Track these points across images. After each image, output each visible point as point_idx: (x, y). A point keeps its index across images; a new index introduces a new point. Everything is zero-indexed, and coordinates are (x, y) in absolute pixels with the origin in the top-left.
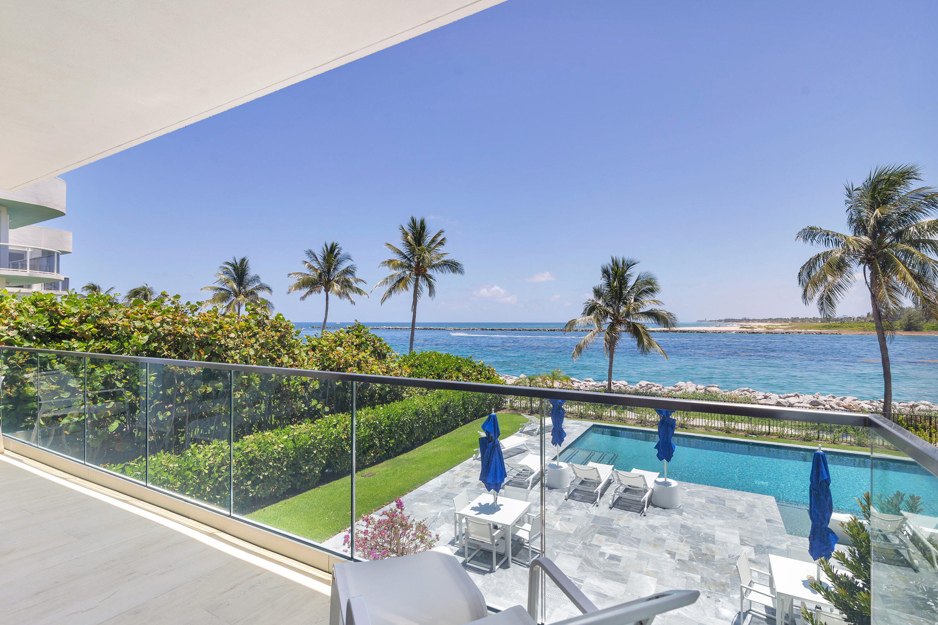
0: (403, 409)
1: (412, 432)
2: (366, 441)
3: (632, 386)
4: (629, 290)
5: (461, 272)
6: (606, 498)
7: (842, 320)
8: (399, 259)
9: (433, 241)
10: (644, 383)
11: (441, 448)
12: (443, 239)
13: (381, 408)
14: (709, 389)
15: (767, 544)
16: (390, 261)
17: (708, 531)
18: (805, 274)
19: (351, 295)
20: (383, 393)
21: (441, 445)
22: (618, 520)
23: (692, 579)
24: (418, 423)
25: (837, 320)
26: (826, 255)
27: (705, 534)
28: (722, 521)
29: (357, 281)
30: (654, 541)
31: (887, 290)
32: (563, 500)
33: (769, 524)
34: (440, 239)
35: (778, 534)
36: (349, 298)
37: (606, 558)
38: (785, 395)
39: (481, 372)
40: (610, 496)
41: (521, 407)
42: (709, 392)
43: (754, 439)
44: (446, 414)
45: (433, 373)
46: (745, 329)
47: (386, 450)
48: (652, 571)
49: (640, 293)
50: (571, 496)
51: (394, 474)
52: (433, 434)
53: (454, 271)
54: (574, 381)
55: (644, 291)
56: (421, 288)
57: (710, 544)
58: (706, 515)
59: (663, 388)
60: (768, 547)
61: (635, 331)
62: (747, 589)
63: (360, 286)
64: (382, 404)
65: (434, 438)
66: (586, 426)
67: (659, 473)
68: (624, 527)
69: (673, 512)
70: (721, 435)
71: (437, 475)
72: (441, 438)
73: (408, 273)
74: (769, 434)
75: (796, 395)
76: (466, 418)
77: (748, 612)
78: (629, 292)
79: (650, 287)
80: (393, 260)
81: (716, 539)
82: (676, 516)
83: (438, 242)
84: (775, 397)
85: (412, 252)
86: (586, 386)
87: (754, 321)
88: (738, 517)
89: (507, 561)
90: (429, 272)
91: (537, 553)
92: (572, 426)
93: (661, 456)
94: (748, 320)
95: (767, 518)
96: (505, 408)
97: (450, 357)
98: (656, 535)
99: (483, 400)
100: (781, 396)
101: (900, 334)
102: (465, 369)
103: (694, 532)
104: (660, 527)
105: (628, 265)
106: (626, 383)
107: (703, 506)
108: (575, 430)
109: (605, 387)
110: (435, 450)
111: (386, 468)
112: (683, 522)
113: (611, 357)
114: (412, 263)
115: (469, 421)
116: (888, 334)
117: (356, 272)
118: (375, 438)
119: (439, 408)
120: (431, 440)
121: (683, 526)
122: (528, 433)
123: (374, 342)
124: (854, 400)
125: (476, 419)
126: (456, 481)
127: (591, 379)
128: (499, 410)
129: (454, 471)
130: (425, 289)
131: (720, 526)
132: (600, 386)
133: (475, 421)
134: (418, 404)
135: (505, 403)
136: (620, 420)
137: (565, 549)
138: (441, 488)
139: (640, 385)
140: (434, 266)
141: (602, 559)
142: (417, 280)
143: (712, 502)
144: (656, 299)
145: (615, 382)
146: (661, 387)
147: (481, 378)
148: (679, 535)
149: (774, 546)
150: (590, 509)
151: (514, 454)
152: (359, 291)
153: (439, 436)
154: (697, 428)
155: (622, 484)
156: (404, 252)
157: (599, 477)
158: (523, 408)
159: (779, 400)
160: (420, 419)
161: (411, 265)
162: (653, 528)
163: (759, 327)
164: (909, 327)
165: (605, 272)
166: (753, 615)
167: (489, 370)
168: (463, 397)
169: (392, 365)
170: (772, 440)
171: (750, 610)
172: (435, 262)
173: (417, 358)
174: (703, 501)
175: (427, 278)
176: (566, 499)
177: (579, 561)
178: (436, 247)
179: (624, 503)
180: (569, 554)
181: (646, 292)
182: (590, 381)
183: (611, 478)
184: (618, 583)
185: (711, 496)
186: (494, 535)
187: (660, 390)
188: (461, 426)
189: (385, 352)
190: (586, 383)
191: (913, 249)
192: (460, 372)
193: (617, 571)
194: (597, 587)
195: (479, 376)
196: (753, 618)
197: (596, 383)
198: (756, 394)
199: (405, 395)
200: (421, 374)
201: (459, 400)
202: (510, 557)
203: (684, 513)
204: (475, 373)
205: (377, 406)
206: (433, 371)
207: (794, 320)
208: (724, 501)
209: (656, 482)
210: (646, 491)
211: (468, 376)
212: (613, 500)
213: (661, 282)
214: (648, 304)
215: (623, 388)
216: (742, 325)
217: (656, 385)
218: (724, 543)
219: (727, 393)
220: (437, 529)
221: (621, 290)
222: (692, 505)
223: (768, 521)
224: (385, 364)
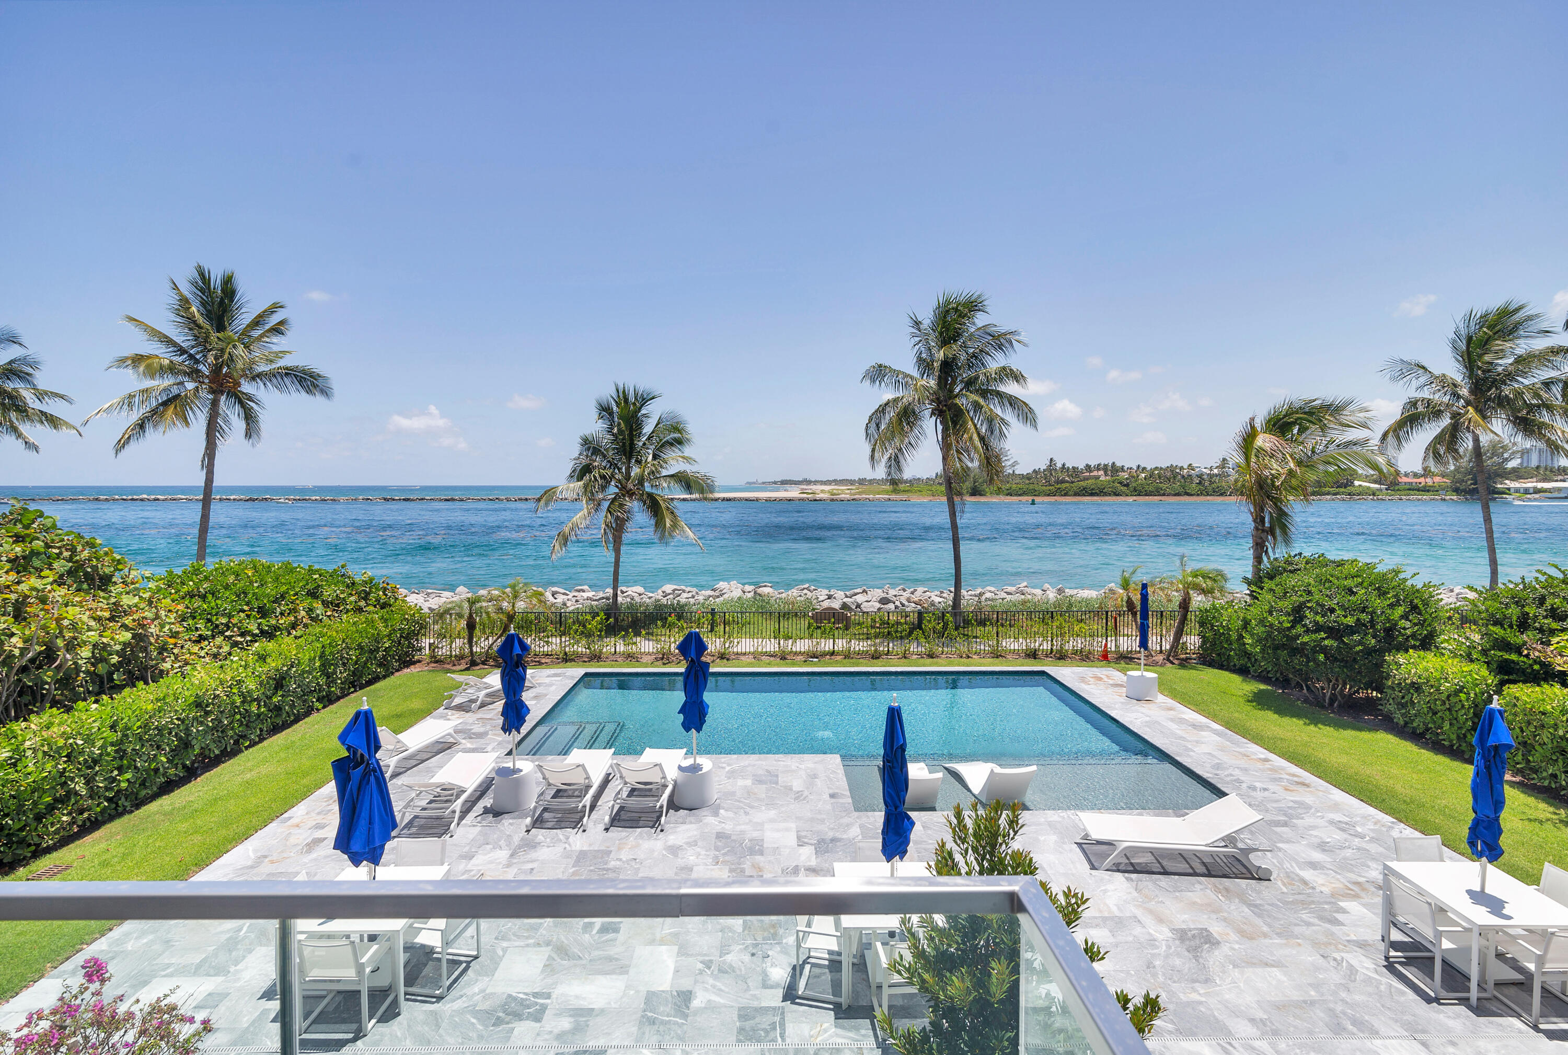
0: (158, 700)
1: (186, 744)
2: (44, 791)
3: (651, 595)
4: (644, 439)
5: (325, 392)
6: (601, 812)
7: (911, 482)
8: (164, 355)
9: (257, 322)
10: (669, 588)
11: (264, 769)
12: (282, 323)
13: (94, 706)
14: (760, 590)
15: (831, 835)
16: (137, 360)
17: (755, 834)
18: (873, 425)
19: (25, 428)
20: (102, 669)
21: (265, 760)
22: (620, 849)
23: (730, 929)
24: (201, 723)
25: (906, 482)
26: (896, 400)
27: (750, 840)
28: (774, 812)
29: (41, 395)
30: (676, 874)
31: (958, 451)
32: (523, 833)
33: (833, 800)
34: (274, 320)
35: (844, 814)
36: (19, 435)
37: (594, 932)
38: (852, 592)
39: (368, 594)
40: (607, 804)
41: (451, 656)
42: (760, 595)
43: (815, 665)
44: (280, 693)
45: (246, 608)
46: (805, 495)
47: (109, 800)
48: (671, 934)
49: (662, 446)
50: (538, 822)
51: (124, 856)
52: (244, 737)
53: (309, 391)
54: (557, 593)
55: (667, 442)
56: (226, 421)
57: (757, 857)
58: (752, 807)
59: (697, 593)
60: (833, 840)
61: (654, 506)
62: (805, 932)
63: (52, 407)
64: (99, 694)
65: (247, 748)
66: (572, 677)
67: (685, 750)
68: (628, 861)
69: (705, 814)
70: (774, 666)
71: (245, 836)
72: (265, 743)
73: (190, 386)
74: (833, 653)
75: (864, 591)
76: (329, 694)
77: (805, 962)
78: (644, 444)
79: (677, 435)
80: (149, 357)
81: (765, 845)
82: (710, 820)
83: (267, 327)
84: (840, 594)
85: (203, 342)
86: (577, 601)
87: (816, 482)
88: (795, 799)
89: (395, 1002)
90: (247, 387)
91: (461, 962)
92: (547, 680)
93: (687, 726)
94: (809, 482)
95: (831, 791)
96: (419, 661)
97: (293, 571)
98: (680, 862)
99: (371, 652)
100: (848, 593)
101: (969, 499)
102: (328, 593)
103: (735, 841)
104: (685, 846)
105: (644, 399)
106: (641, 590)
107: (748, 793)
108: (554, 688)
109: (608, 599)
110: (248, 776)
111: (103, 845)
112: (719, 828)
113: (617, 551)
114: (201, 367)
115: (338, 699)
116: (957, 499)
117: (37, 374)
118: (72, 780)
119: (261, 684)
120: (241, 751)
121: (720, 836)
122: (460, 708)
123: (73, 550)
124: (925, 592)
125: (355, 691)
126: (293, 840)
127: (585, 587)
128: (407, 667)
129: (290, 818)
130: (238, 424)
131: (772, 821)
132: (600, 599)
133: (353, 696)
134: (202, 683)
135: (420, 650)
136: (630, 657)
137: (519, 937)
138: (252, 867)
139: (663, 592)
140: (259, 375)
141: (587, 936)
142: (215, 404)
143: (761, 782)
144: (686, 454)
145: (624, 589)
146: (694, 593)
147: (368, 605)
148: (713, 853)
149: (840, 836)
150: (571, 840)
151: (430, 755)
152: (53, 421)
153: (262, 740)
154: (742, 658)
155: (626, 783)
156: (179, 339)
157: (588, 778)
158: (456, 656)
159: (846, 600)
160: (207, 713)
161: (198, 371)
162: (674, 850)
163: (822, 491)
164: (975, 492)
165: (605, 410)
166: (814, 965)
167: (385, 589)
168: (323, 652)
169: (128, 601)
170: (837, 663)
171: (809, 957)
172: (262, 368)
173: (206, 578)
174: (749, 782)
175: (242, 400)
176: (528, 831)
177: (546, 951)
178: (262, 336)
179: (629, 815)
180: (528, 945)
181: (670, 444)
182: (583, 591)
183: (610, 771)
184: (614, 977)
185: (761, 772)
186: (364, 960)
187: (693, 597)
188: (318, 710)
189: (107, 571)
190: (576, 594)
191: (982, 401)
192: (317, 598)
193: (612, 953)
194: (577, 997)
195: (362, 603)
196: (813, 969)
197: (594, 593)
198: (817, 593)
199: (167, 666)
200: (214, 612)
201: (312, 660)
202: (402, 989)
203: (722, 811)
204: (352, 599)
205: (81, 704)
206: (247, 604)
207: (862, 482)
208: (777, 776)
209: (680, 768)
210: (665, 786)
211: (338, 605)
212: (610, 816)
213: (693, 428)
214: (674, 464)
215: (637, 599)
216: (803, 489)
217: (688, 589)
218: (776, 850)
219: (784, 595)
220: (232, 969)
221: (632, 441)
222: (733, 793)
223: (832, 796)
224: (107, 599)
